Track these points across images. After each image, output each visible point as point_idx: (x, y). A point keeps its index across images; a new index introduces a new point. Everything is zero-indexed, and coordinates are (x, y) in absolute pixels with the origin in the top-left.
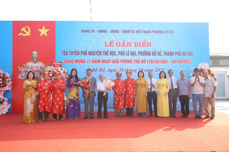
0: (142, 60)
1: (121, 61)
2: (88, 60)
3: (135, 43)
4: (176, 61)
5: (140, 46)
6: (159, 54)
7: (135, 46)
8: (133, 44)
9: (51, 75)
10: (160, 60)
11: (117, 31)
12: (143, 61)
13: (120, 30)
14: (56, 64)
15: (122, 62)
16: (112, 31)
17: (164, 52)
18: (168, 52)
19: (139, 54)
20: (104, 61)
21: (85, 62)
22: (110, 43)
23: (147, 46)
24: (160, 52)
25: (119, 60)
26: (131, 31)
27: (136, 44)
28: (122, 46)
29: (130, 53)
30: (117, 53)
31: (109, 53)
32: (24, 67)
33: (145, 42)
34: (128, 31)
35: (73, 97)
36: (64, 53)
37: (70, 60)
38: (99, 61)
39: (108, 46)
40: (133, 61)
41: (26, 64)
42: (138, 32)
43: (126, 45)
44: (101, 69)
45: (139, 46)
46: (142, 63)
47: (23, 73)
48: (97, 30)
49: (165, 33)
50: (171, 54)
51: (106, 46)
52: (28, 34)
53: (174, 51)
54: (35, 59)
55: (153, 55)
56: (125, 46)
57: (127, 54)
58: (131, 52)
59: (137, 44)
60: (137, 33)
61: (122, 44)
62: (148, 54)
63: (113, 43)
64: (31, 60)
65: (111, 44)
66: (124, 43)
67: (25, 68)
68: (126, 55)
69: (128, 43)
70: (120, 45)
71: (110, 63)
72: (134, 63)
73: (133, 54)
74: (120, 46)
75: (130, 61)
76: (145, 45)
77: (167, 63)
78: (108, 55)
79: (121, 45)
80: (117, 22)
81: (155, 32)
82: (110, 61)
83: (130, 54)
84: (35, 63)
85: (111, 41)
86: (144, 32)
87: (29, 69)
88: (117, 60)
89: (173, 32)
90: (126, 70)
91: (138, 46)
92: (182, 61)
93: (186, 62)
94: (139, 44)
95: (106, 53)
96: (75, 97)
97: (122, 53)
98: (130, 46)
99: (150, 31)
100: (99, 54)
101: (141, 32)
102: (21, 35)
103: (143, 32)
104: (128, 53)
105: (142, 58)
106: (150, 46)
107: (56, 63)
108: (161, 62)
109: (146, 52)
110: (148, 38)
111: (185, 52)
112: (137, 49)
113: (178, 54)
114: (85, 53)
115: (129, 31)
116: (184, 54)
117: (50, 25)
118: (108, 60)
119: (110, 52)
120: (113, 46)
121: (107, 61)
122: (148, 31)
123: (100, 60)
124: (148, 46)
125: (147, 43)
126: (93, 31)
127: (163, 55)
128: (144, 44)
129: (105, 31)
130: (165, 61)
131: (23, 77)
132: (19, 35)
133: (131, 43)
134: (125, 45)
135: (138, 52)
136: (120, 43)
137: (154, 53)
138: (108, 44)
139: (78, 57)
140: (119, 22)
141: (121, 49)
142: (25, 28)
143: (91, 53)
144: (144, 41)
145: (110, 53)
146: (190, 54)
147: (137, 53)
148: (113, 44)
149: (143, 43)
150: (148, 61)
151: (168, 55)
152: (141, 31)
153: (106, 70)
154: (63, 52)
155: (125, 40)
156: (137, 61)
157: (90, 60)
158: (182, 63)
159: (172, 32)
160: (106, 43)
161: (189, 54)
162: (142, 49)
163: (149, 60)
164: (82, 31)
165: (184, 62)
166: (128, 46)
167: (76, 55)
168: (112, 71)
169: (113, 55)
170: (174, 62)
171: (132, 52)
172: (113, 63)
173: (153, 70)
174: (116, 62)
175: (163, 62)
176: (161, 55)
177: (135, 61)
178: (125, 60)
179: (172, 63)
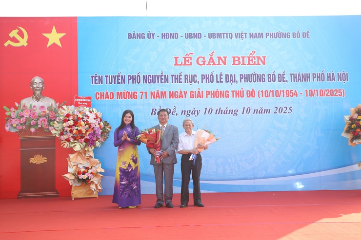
0: (247, 91)
1: (208, 93)
2: (143, 93)
3: (234, 58)
4: (316, 92)
5: (244, 64)
6: (281, 78)
7: (234, 64)
8: (230, 61)
9: (71, 122)
10: (283, 91)
11: (198, 36)
12: (251, 94)
13: (205, 33)
14: (81, 102)
15: (209, 96)
16: (189, 36)
17: (291, 75)
18: (299, 74)
19: (241, 79)
20: (173, 95)
21: (136, 96)
22: (185, 58)
23: (256, 63)
24: (284, 74)
25: (202, 92)
26: (225, 35)
27: (237, 59)
28: (208, 64)
29: (224, 77)
30: (199, 78)
31: (183, 77)
32: (16, 108)
33: (254, 56)
34: (219, 36)
35: (127, 165)
36: (96, 80)
37: (107, 93)
38: (164, 94)
39: (181, 64)
40: (231, 94)
41: (19, 103)
42: (240, 35)
43: (217, 62)
45: (242, 63)
46: (248, 97)
47: (13, 120)
48: (158, 33)
49: (291, 36)
50: (305, 78)
51: (176, 64)
52: (23, 42)
53: (310, 72)
54: (38, 92)
55: (269, 81)
56: (214, 64)
57: (219, 80)
58: (226, 75)
59: (238, 61)
60: (236, 38)
61: (207, 60)
62: (259, 78)
63: (191, 58)
64: (31, 93)
65: (187, 61)
66: (211, 58)
67: (19, 111)
68: (217, 82)
69: (219, 58)
70: (204, 62)
71: (185, 97)
72: (233, 97)
73: (230, 79)
74: (204, 64)
75: (224, 94)
76: (254, 61)
77: (297, 95)
78: (181, 82)
79: (206, 63)
80: (199, 18)
81: (272, 35)
82: (185, 93)
83: (224, 80)
84: (38, 99)
85: (187, 54)
86: (251, 36)
87: (27, 112)
88: (199, 92)
89: (308, 35)
90: (217, 110)
91: (239, 63)
92: (326, 93)
93: (335, 93)
94: (241, 59)
95: (177, 79)
96: (130, 165)
97: (208, 78)
98: (225, 63)
99: (262, 34)
100: (163, 81)
101: (244, 37)
102: (9, 45)
103: (248, 35)
104: (221, 78)
105: (248, 86)
106: (264, 63)
107: (80, 100)
108: (285, 95)
109: (255, 75)
110: (260, 47)
111: (333, 74)
112: (238, 70)
113: (319, 77)
114: (135, 79)
115: (221, 34)
116: (331, 78)
117: (68, 25)
118: (181, 92)
119: (185, 75)
120: (191, 64)
121: (179, 94)
122: (259, 34)
123: (165, 92)
124: (258, 64)
125: (256, 58)
126: (151, 36)
127: (289, 80)
128: (252, 60)
129: (175, 36)
130: (294, 92)
131: (15, 128)
132: (6, 44)
133: (225, 58)
134: (213, 61)
135: (241, 75)
136: (204, 58)
137: (271, 78)
138: (181, 60)
139: (122, 88)
140: (202, 17)
141: (207, 70)
142: (17, 31)
143: (147, 79)
144: (251, 54)
145: (185, 79)
146: (342, 77)
147: (238, 78)
148: (190, 61)
149: (249, 58)
150: (261, 93)
151: (299, 80)
152: (244, 35)
153: (178, 111)
154: (92, 77)
155: (213, 52)
156: (238, 94)
157: (146, 93)
158: (327, 95)
159: (306, 35)
160: (176, 58)
161: (340, 77)
162: (248, 70)
163: (262, 91)
164: (129, 36)
165: (332, 93)
166: (219, 64)
167: (118, 83)
168: (190, 114)
169: (191, 82)
170: (312, 95)
171: (228, 75)
172: (191, 97)
173: (270, 110)
174: (197, 95)
175: (290, 93)
176: (285, 81)
177: (235, 93)
178: (214, 91)
179: (307, 96)
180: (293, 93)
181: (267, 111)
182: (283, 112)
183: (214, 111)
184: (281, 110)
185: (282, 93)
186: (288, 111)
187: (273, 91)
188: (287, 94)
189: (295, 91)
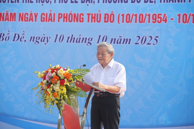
0: (105, 14)
1: (60, 16)
10: (149, 15)
12: (109, 18)
15: (61, 20)
20: (22, 17)
25: (54, 14)
38: (13, 16)
40: (86, 17)
44: (17, 36)
46: (105, 22)
55: (132, 2)
57: (73, 0)
68: (72, 2)
71: (36, 21)
72: (88, 21)
75: (77, 18)
77: (166, 21)
78: (32, 2)
82: (36, 16)
88: (50, 14)
90: (69, 38)
105: (106, 8)
108: (151, 20)
118: (31, 14)
121: (29, 16)
123: (15, 14)
127: (158, 1)
130: (162, 16)
150: (121, 17)
153: (27, 38)
156: (95, 18)
163: (123, 15)
168: (39, 41)
169: (43, 2)
172: (42, 21)
173: (130, 39)
174: (48, 18)
175: (157, 18)
176: (152, 2)
177: (90, 16)
178: (67, 14)
179: (179, 22)
180: (161, 18)
181: (127, 41)
182: (146, 43)
183: (65, 39)
184: (144, 40)
185: (147, 17)
186: (153, 41)
187: (136, 15)
188: (153, 19)
189: (165, 15)
